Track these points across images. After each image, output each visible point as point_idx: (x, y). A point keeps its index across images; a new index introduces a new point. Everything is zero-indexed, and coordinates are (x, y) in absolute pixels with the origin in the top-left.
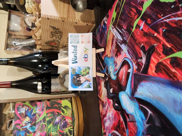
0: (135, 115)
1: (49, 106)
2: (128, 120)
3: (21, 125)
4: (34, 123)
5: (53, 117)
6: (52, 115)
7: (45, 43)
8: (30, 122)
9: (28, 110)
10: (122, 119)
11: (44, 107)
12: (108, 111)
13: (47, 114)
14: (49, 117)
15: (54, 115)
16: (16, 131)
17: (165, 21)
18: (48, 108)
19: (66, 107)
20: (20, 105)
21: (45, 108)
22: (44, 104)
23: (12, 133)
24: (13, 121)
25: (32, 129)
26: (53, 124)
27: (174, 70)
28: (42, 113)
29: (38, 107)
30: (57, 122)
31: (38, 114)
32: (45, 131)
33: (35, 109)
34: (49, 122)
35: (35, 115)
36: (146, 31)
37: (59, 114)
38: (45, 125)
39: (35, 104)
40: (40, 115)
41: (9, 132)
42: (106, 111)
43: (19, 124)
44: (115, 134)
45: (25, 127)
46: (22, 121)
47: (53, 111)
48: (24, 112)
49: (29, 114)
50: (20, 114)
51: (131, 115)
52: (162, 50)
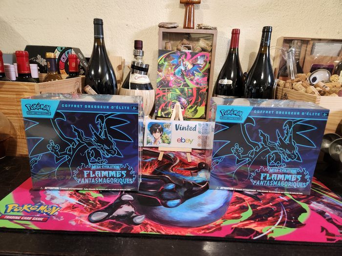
0: (198, 177)
1: (201, 91)
2: (192, 171)
3: (185, 60)
4: (185, 73)
5: (187, 95)
6: (189, 95)
7: (286, 93)
8: (186, 70)
9: (200, 67)
10: (191, 167)
11: (201, 85)
12: (196, 157)
13: (192, 88)
14: (188, 91)
15: (189, 97)
16: (179, 54)
17: (282, 211)
18: (199, 89)
19: (196, 111)
20: (207, 58)
21: (198, 86)
22: (203, 85)
23: (178, 49)
24: (190, 51)
25: (179, 72)
26: (179, 95)
27: (237, 206)
28: (193, 83)
29: (202, 78)
30: (181, 100)
31: (194, 78)
32: (174, 86)
33: (199, 76)
34: (182, 91)
35: (193, 74)
36: (277, 199)
37: (189, 103)
38: (180, 87)
39: (205, 75)
40: (192, 80)
41: (179, 47)
42: (195, 156)
43: (186, 58)
44: (176, 160)
45: (182, 64)
46: (188, 60)
47: (193, 96)
48: (199, 62)
49: (195, 68)
50: (197, 58)
51: (197, 174)
52: (255, 204)
